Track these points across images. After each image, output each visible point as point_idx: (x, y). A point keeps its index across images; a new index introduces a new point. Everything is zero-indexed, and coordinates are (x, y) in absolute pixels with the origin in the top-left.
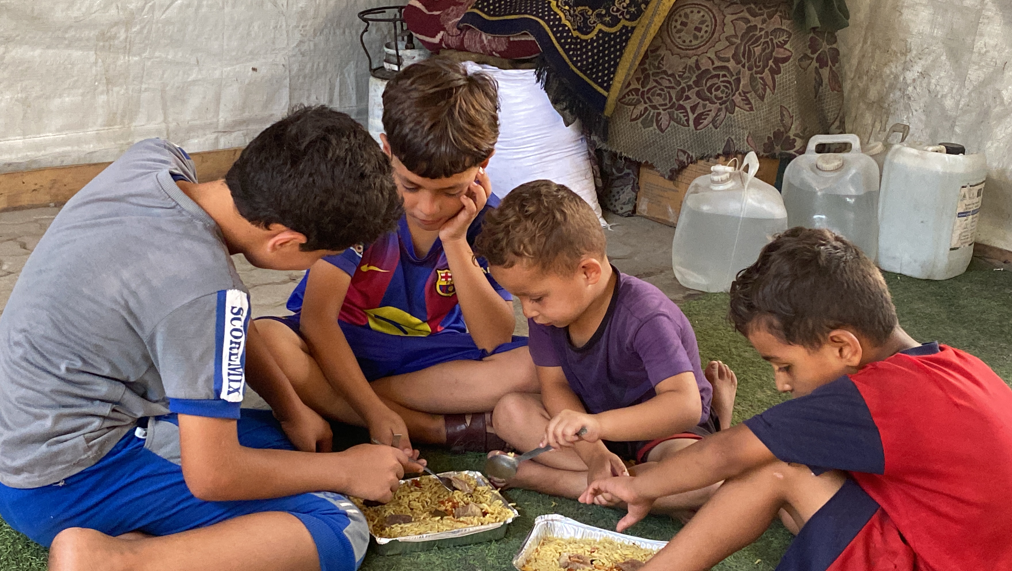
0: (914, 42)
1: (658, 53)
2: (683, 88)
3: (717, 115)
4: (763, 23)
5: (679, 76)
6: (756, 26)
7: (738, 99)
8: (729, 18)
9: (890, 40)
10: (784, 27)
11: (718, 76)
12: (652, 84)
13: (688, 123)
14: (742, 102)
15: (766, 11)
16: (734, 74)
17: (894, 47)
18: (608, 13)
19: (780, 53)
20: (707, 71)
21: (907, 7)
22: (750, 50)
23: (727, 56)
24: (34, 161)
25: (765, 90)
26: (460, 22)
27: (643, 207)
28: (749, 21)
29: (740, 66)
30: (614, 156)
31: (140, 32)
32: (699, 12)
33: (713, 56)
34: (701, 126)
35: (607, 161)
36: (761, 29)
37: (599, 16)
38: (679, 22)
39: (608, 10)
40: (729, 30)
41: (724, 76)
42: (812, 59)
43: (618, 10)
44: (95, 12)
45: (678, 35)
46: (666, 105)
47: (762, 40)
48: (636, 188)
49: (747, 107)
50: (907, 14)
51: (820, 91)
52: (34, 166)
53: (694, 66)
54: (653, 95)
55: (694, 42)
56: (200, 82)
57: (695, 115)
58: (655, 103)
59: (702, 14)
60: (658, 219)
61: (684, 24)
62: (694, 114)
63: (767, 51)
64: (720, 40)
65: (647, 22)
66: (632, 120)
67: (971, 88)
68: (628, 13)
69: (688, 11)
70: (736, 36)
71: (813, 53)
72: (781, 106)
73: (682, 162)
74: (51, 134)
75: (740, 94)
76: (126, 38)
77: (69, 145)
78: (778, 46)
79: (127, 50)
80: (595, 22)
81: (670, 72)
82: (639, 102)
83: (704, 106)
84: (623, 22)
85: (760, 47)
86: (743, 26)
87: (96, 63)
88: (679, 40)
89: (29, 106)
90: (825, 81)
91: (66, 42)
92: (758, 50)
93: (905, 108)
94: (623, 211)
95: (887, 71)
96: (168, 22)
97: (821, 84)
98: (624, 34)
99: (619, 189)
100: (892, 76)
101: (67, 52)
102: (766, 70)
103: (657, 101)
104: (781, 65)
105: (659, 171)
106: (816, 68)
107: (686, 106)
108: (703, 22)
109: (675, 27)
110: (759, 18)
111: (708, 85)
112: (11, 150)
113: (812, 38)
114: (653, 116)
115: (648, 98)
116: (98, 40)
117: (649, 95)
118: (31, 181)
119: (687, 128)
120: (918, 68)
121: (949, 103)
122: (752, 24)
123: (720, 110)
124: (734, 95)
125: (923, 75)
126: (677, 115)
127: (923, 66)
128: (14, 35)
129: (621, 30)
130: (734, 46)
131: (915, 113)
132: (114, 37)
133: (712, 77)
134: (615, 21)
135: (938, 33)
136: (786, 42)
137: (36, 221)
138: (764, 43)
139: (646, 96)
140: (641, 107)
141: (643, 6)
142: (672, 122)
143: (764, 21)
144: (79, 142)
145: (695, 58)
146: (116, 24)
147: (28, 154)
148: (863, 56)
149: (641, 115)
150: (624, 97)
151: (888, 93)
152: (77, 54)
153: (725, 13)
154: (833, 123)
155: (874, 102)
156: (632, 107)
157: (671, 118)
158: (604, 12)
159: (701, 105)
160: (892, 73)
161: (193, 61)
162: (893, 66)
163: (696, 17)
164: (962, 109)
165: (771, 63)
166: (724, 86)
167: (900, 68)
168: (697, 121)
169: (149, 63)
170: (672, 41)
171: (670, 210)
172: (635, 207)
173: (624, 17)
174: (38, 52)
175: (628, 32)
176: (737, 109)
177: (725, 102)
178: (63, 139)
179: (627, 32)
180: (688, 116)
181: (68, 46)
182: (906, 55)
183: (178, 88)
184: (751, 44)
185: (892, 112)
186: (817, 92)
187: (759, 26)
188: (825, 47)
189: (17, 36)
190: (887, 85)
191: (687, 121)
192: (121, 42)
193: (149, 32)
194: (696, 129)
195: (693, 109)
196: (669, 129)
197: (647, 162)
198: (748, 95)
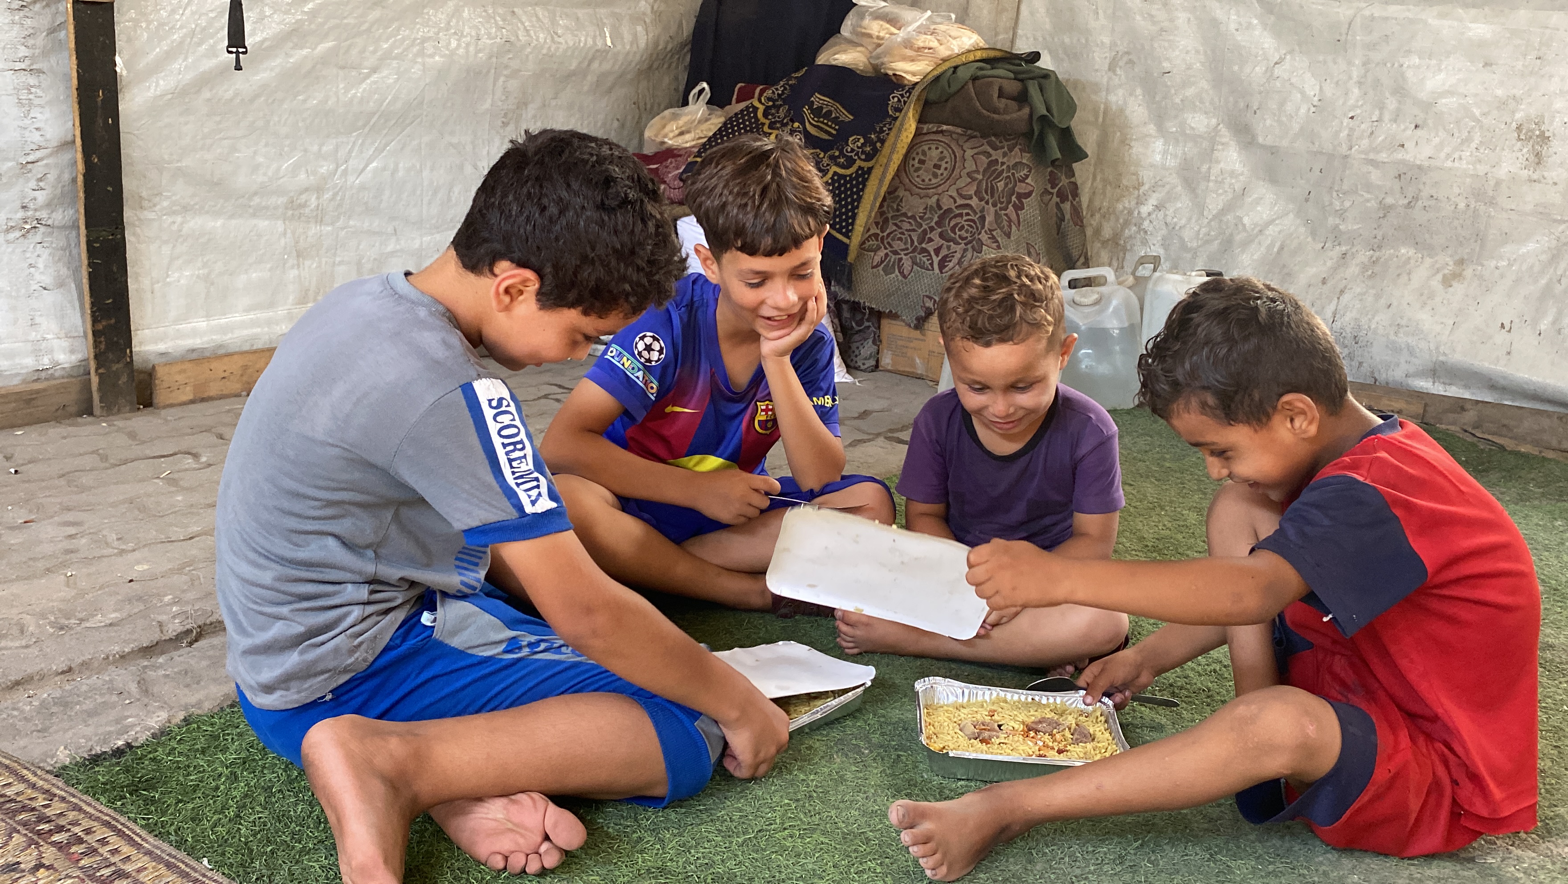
0: (1146, 175)
1: (897, 194)
2: (925, 230)
3: (962, 257)
4: (1004, 157)
5: (921, 218)
6: (997, 160)
7: (984, 237)
8: (969, 153)
9: (1120, 175)
10: (1024, 161)
11: (961, 215)
12: (891, 228)
13: (932, 267)
14: (989, 241)
15: (1006, 143)
16: (978, 211)
17: (1125, 182)
18: (842, 154)
19: (1021, 188)
20: (949, 210)
21: (1135, 140)
22: (992, 187)
23: (969, 193)
24: (221, 346)
25: (1010, 227)
26: (684, 171)
27: (887, 360)
28: (991, 156)
29: (983, 203)
30: (855, 307)
31: (333, 199)
32: (937, 148)
33: (955, 194)
34: (947, 269)
35: (846, 314)
36: (1003, 164)
37: (833, 158)
38: (917, 161)
39: (841, 152)
40: (970, 166)
41: (968, 214)
42: (1052, 194)
43: (852, 150)
44: (283, 177)
45: (916, 174)
46: (907, 249)
47: (1005, 175)
48: (877, 341)
49: (994, 245)
50: (1137, 149)
51: (1063, 226)
52: (222, 352)
53: (935, 205)
54: (893, 240)
55: (934, 181)
56: (399, 254)
57: (940, 258)
58: (896, 248)
59: (940, 149)
60: (904, 371)
61: (922, 162)
62: (937, 256)
63: (1010, 186)
64: (961, 177)
65: (885, 161)
66: (873, 268)
67: (1210, 217)
68: (863, 152)
69: (926, 148)
70: (977, 172)
71: (1052, 188)
72: (1027, 244)
73: (928, 308)
74: (237, 315)
75: (986, 232)
76: (318, 205)
77: (259, 327)
78: (1020, 181)
79: (319, 219)
80: (828, 165)
81: (909, 214)
82: (879, 248)
83: (949, 248)
84: (859, 163)
85: (1002, 182)
86: (984, 160)
87: (285, 234)
88: (917, 179)
89: (212, 284)
90: (1068, 216)
91: (251, 211)
92: (1001, 185)
93: (1142, 242)
94: (866, 367)
95: (1120, 206)
96: (363, 188)
97: (1062, 219)
98: (860, 176)
99: (858, 344)
100: (1126, 212)
101: (255, 221)
102: (1010, 206)
103: (898, 245)
104: (1024, 201)
105: (903, 321)
106: (1057, 203)
107: (929, 249)
108: (941, 159)
109: (913, 165)
110: (1000, 152)
111: (952, 224)
112: (195, 333)
113: (1051, 172)
114: (894, 262)
115: (889, 243)
116: (287, 208)
117: (889, 240)
118: (219, 368)
119: (931, 272)
120: (1153, 201)
121: (1187, 235)
122: (993, 158)
123: (965, 250)
124: (979, 234)
125: (1158, 208)
126: (920, 260)
127: (1158, 199)
128: (192, 203)
129: (857, 172)
130: (976, 182)
131: (1152, 247)
132: (304, 205)
133: (955, 216)
134: (850, 162)
135: (1171, 163)
136: (1027, 176)
137: (229, 411)
138: (1008, 177)
139: (885, 242)
140: (882, 253)
141: (878, 145)
142: (915, 267)
143: (1005, 155)
144: (269, 322)
145: (936, 197)
146: (307, 190)
147: (214, 337)
148: (1094, 193)
149: (882, 262)
150: (864, 243)
151: (1122, 230)
152: (263, 224)
153: (965, 148)
154: (1078, 260)
155: (1109, 240)
156: (872, 254)
157: (914, 263)
158: (837, 154)
159: (945, 246)
160: (1125, 208)
161: (390, 230)
162: (1127, 202)
163: (935, 154)
164: (1202, 239)
165: (1014, 198)
166: (968, 225)
167: (1133, 203)
168: (942, 265)
169: (342, 234)
170: (910, 181)
171: (918, 361)
172: (877, 361)
173: (859, 158)
174: (219, 223)
175: (864, 173)
176: (984, 248)
177: (970, 242)
178: (252, 320)
179: (864, 175)
180: (931, 259)
181: (254, 215)
182: (1139, 190)
183: (375, 259)
184: (994, 179)
185: (1129, 248)
186: (1059, 227)
187: (1000, 161)
188: (1064, 181)
189: (196, 204)
190: (1121, 221)
191: (932, 264)
192: (311, 210)
193: (342, 199)
194: (942, 273)
195: (937, 251)
196: (912, 274)
197: (891, 311)
198: (994, 233)
